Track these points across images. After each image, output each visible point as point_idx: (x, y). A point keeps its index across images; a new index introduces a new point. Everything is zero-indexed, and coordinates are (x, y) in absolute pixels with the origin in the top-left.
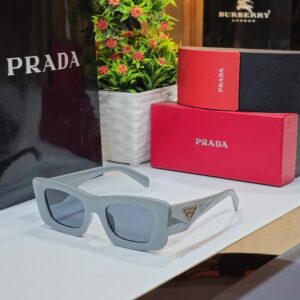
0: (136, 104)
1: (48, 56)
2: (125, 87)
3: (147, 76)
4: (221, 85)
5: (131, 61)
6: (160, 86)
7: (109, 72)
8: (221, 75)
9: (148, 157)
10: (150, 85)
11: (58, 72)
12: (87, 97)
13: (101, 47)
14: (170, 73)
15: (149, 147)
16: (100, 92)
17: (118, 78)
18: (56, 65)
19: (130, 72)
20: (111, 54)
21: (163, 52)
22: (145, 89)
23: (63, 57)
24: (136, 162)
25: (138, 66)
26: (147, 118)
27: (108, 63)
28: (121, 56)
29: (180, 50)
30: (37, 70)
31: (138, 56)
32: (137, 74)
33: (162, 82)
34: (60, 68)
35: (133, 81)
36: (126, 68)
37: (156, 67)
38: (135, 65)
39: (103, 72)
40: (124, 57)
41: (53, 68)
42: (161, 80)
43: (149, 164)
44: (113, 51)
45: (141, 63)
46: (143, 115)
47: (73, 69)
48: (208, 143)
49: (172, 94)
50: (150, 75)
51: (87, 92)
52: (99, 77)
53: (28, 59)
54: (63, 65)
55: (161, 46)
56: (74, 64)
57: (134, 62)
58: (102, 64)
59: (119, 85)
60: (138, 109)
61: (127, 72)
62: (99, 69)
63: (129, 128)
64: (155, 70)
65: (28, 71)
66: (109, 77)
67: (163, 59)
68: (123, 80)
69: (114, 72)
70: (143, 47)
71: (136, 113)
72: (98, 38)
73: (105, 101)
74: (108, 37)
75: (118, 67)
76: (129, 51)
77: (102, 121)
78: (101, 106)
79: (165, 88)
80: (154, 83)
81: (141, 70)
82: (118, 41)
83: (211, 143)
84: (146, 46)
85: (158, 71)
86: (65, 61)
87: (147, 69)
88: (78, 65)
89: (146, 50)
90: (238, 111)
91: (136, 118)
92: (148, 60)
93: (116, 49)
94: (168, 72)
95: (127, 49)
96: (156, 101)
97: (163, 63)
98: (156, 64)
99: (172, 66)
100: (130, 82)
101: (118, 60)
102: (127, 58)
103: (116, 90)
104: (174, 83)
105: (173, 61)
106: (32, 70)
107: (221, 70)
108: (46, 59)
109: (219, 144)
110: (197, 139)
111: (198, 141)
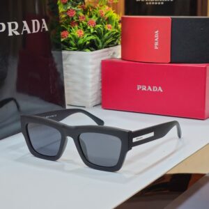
0: (90, 60)
1: (25, 22)
2: (81, 48)
3: (98, 38)
4: (156, 44)
5: (87, 27)
6: (108, 46)
7: (70, 36)
8: (157, 36)
9: (99, 101)
10: (101, 45)
11: (32, 34)
12: (51, 55)
13: (64, 16)
14: (115, 36)
15: (100, 94)
16: (64, 52)
17: (76, 40)
18: (31, 30)
19: (86, 36)
20: (71, 22)
21: (109, 20)
22: (96, 49)
23: (36, 23)
24: (90, 105)
25: (92, 30)
26: (98, 71)
27: (69, 29)
28: (78, 23)
29: (122, 18)
30: (17, 33)
31: (92, 23)
32: (92, 37)
33: (109, 44)
34: (34, 31)
35: (88, 43)
36: (83, 32)
37: (105, 31)
38: (89, 30)
39: (65, 36)
40: (81, 24)
41: (29, 32)
42: (108, 41)
43: (100, 107)
44: (72, 18)
45: (94, 28)
46: (95, 69)
47: (42, 34)
48: (147, 88)
49: (117, 52)
50: (100, 38)
51: (53, 52)
52: (62, 40)
53: (10, 24)
54: (36, 30)
55: (107, 16)
56: (44, 29)
57: (89, 28)
58: (64, 29)
59: (76, 46)
60: (92, 64)
61: (83, 35)
62: (62, 33)
63: (85, 78)
64: (104, 34)
65: (10, 34)
66: (69, 39)
67: (110, 25)
68: (81, 42)
69: (73, 36)
70: (94, 16)
71: (90, 67)
72: (61, 9)
73: (66, 59)
74: (69, 8)
75: (76, 32)
76: (85, 20)
77: (65, 73)
78: (64, 63)
79: (111, 48)
80: (103, 44)
81: (94, 34)
82: (76, 11)
83: (150, 88)
84: (97, 16)
85: (107, 35)
86: (37, 26)
87: (98, 34)
88: (47, 29)
89: (97, 19)
90: (170, 63)
92: (99, 26)
93: (75, 18)
94: (113, 36)
95: (83, 18)
96: (104, 58)
97: (110, 28)
98: (104, 29)
99: (117, 31)
100: (86, 43)
101: (76, 26)
102: (83, 25)
103: (75, 50)
104: (117, 44)
105: (116, 27)
106: (13, 33)
107: (157, 32)
108: (23, 24)
109: (155, 89)
110: (138, 86)
111: (139, 87)
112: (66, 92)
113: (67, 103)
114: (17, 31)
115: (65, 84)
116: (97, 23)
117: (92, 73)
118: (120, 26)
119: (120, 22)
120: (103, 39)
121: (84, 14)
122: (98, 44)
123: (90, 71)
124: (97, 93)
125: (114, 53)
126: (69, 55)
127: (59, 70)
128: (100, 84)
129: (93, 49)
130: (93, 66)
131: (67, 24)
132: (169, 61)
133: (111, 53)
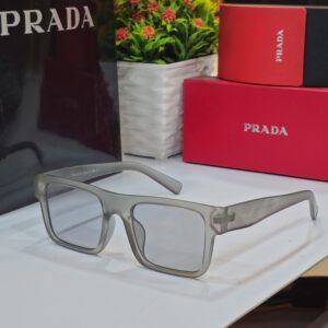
0: (165, 79)
1: (54, 11)
2: (150, 57)
3: (179, 42)
4: (279, 53)
5: (160, 21)
6: (195, 56)
7: (131, 37)
8: (280, 39)
9: (178, 149)
10: (183, 54)
12: (99, 68)
13: (120, 2)
14: (208, 38)
15: (179, 136)
16: (121, 65)
17: (142, 44)
18: (64, 24)
19: (158, 37)
20: (133, 13)
21: (199, 11)
22: (176, 59)
23: (73, 12)
24: (163, 154)
25: (169, 28)
26: (178, 97)
27: (129, 24)
28: (146, 15)
29: (222, 8)
30: (40, 30)
31: (169, 14)
32: (168, 40)
33: (197, 52)
34: (69, 27)
35: (161, 49)
36: (153, 31)
37: (192, 30)
38: (165, 27)
39: (123, 36)
40: (151, 17)
41: (61, 28)
42: (197, 47)
43: (181, 158)
44: (136, 7)
45: (173, 24)
46: (172, 95)
47: (84, 31)
48: (260, 130)
49: (211, 66)
50: (183, 41)
51: (101, 64)
52: (118, 43)
53: (27, 13)
54: (73, 24)
56: (87, 24)
57: (164, 23)
58: (122, 25)
59: (142, 54)
60: (168, 85)
61: (154, 36)
62: (118, 32)
63: (155, 110)
64: (190, 35)
65: (28, 31)
66: (131, 42)
67: (200, 20)
68: (149, 46)
69: (137, 37)
70: (173, 4)
71: (165, 91)
73: (123, 76)
75: (142, 30)
76: (157, 9)
77: (122, 101)
78: (120, 82)
79: (201, 59)
80: (187, 52)
81: (172, 34)
83: (265, 129)
84: (178, 3)
85: (194, 36)
86: (75, 18)
87: (179, 34)
88: (92, 24)
89: (178, 8)
91: (165, 97)
92: (181, 20)
93: (140, 6)
94: (205, 38)
95: (154, 6)
96: (189, 76)
97: (200, 25)
98: (190, 26)
99: (212, 30)
100: (157, 49)
101: (143, 21)
102: (154, 18)
103: (139, 61)
104: (211, 53)
105: (210, 23)
106: (33, 29)
107: (280, 32)
108: (51, 14)
109: (275, 130)
110: (246, 125)
111: (247, 127)
112: (122, 131)
113: (123, 150)
114: (41, 25)
115: (121, 119)
116: (178, 16)
117: (167, 101)
118: (216, 21)
119: (216, 14)
120: (188, 44)
122: (179, 51)
124: (172, 135)
125: (206, 68)
126: (129, 68)
127: (111, 95)
128: (181, 120)
129: (169, 59)
130: (171, 89)
131: (126, 16)
132: (301, 83)
133: (200, 67)
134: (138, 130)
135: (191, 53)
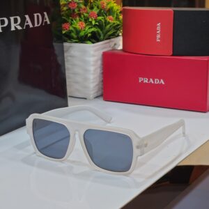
0: (92, 52)
1: (27, 16)
2: (83, 40)
3: (99, 30)
4: (158, 36)
5: (88, 19)
6: (109, 38)
7: (71, 28)
8: (159, 28)
9: (100, 93)
10: (102, 37)
11: (34, 28)
12: (53, 47)
13: (65, 8)
14: (116, 28)
15: (101, 86)
16: (66, 44)
17: (78, 32)
18: (33, 24)
19: (87, 28)
20: (72, 14)
21: (110, 11)
22: (98, 41)
23: (38, 16)
24: (92, 96)
25: (93, 22)
26: (100, 63)
27: (70, 21)
28: (79, 15)
29: (124, 10)
30: (19, 28)
31: (93, 14)
32: (93, 29)
33: (110, 35)
34: (36, 25)
35: (89, 35)
36: (84, 25)
37: (107, 23)
38: (91, 22)
39: (67, 28)
40: (82, 16)
41: (31, 26)
42: (110, 33)
43: (102, 99)
44: (74, 10)
45: (96, 20)
46: (96, 61)
47: (44, 27)
48: (148, 81)
49: (119, 43)
50: (101, 30)
51: (54, 44)
52: (64, 32)
53: (12, 19)
54: (38, 23)
55: (109, 7)
56: (46, 22)
57: (90, 20)
58: (65, 22)
59: (78, 38)
60: (94, 56)
61: (85, 28)
62: (63, 25)
63: (87, 71)
64: (105, 26)
65: (13, 29)
66: (71, 32)
67: (111, 17)
68: (82, 34)
69: (75, 28)
70: (95, 8)
71: (92, 60)
72: (62, 1)
73: (67, 51)
74: (70, 1)
75: (78, 24)
76: (86, 12)
77: (67, 65)
78: (66, 54)
80: (104, 36)
82: (78, 3)
83: (151, 80)
84: (98, 7)
85: (108, 26)
86: (39, 20)
87: (100, 26)
88: (49, 23)
89: (98, 11)
92: (100, 18)
93: (76, 11)
94: (114, 27)
95: (84, 9)
96: (105, 50)
97: (111, 20)
98: (106, 21)
99: (118, 23)
100: (87, 35)
101: (78, 18)
102: (84, 16)
103: (76, 42)
104: (118, 36)
105: (117, 18)
106: (15, 27)
107: (159, 24)
108: (25, 18)
109: (157, 81)
111: (141, 80)
112: (68, 83)
114: (20, 25)
115: (67, 76)
116: (99, 15)
117: (93, 65)
118: (121, 17)
119: (120, 12)
120: (105, 31)
121: (86, 5)
122: (100, 36)
123: (92, 63)
124: (97, 85)
125: (115, 44)
126: (71, 46)
127: (60, 62)
128: (101, 75)
129: (94, 41)
130: (95, 58)
131: (68, 16)
133: (112, 44)
134: (77, 82)
135: (107, 36)
